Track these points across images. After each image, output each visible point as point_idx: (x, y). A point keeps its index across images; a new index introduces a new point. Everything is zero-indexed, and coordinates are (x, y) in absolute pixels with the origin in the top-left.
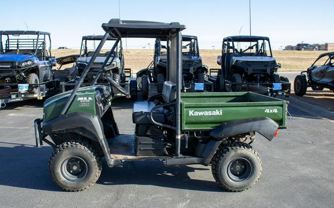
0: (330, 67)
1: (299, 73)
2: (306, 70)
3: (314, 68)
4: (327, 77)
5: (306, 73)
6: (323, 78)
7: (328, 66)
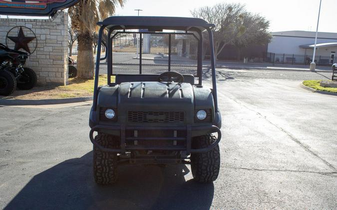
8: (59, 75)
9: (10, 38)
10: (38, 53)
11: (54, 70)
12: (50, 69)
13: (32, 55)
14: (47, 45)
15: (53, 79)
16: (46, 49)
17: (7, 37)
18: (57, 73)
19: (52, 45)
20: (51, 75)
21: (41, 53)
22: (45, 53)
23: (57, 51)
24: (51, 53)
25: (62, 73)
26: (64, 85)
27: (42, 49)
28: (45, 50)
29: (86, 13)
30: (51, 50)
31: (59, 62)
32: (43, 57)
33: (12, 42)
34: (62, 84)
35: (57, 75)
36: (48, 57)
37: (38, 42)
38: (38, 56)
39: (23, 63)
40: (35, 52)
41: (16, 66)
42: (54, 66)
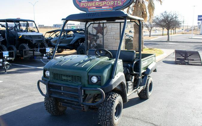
7: (63, 37)
9: (94, 27)
12: (114, 45)
13: (104, 37)
14: (112, 31)
16: (112, 33)
17: (93, 27)
19: (115, 31)
21: (109, 36)
22: (111, 36)
24: (114, 36)
27: (109, 33)
29: (137, 11)
30: (114, 34)
32: (110, 38)
33: (95, 30)
35: (117, 48)
36: (113, 38)
37: (108, 29)
38: (107, 37)
39: (96, 41)
40: (106, 35)
41: (91, 43)
42: (116, 43)
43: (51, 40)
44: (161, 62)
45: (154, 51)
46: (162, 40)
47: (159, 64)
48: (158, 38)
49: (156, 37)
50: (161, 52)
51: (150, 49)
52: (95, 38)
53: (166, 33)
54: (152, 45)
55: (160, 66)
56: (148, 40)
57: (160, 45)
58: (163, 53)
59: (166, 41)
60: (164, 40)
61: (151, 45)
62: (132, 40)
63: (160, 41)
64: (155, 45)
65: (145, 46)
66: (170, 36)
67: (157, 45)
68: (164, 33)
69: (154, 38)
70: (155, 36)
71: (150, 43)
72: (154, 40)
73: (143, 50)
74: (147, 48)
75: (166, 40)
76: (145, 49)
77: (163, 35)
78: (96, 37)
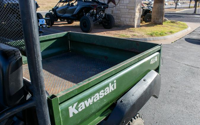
0: (69, 7)
1: (48, 12)
2: (52, 9)
3: (58, 8)
4: (68, 13)
5: (52, 11)
6: (65, 13)
7: (67, 6)
8: (132, 20)
10: (121, 5)
11: (129, 16)
12: (127, 16)
13: (117, 6)
15: (128, 23)
18: (131, 19)
20: (127, 20)
22: (124, 5)
23: (132, 3)
24: (128, 5)
25: (134, 18)
26: (134, 27)
27: (122, 2)
28: (125, 3)
30: (128, 3)
31: (132, 11)
32: (123, 7)
34: (133, 27)
35: (131, 20)
36: (126, 7)
38: (120, 7)
40: (119, 4)
41: (97, 13)
42: (129, 14)
43: (57, 10)
44: (182, 40)
45: (177, 25)
46: (188, 12)
47: (180, 43)
48: (184, 10)
49: (181, 10)
50: (184, 26)
51: (172, 22)
52: (102, 7)
53: (193, 6)
54: (177, 17)
55: (181, 47)
56: (173, 13)
57: (185, 18)
58: (187, 28)
59: (191, 13)
60: (190, 12)
61: (175, 18)
62: (151, 11)
63: (185, 13)
64: (179, 18)
65: (167, 19)
66: (197, 8)
67: (182, 18)
68: (190, 6)
69: (180, 10)
70: (181, 8)
71: (174, 16)
72: (180, 12)
73: (163, 23)
74: (169, 21)
75: (193, 12)
76: (166, 22)
77: (189, 8)
78: (104, 6)
